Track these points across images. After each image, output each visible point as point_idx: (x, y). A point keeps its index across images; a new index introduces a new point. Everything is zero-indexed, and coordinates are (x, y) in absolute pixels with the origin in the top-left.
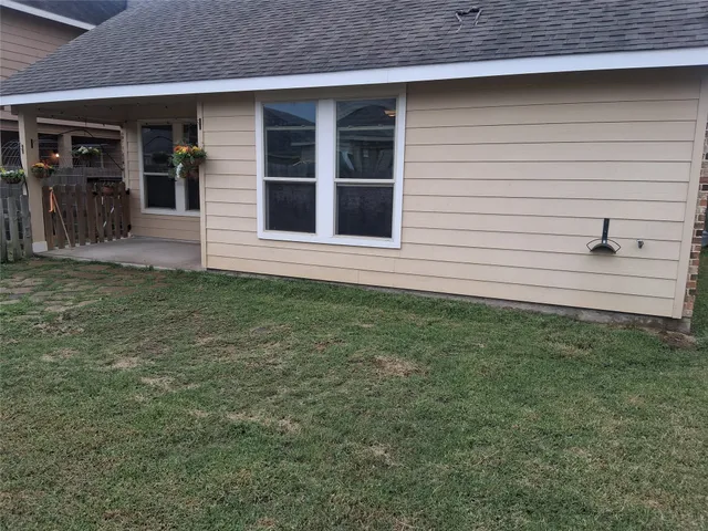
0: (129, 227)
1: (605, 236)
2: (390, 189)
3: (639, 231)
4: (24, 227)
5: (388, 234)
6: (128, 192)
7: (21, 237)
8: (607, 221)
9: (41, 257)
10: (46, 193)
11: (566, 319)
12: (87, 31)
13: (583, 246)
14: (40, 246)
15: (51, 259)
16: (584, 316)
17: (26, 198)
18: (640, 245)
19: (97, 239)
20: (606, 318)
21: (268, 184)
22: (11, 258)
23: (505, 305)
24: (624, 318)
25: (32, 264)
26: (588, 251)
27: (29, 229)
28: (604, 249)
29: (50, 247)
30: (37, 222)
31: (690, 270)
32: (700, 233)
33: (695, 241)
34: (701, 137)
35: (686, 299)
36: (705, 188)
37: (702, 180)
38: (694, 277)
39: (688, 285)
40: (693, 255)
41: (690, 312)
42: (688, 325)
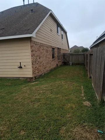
1: (20, 65)
3: (25, 64)
8: (20, 63)
11: (18, 79)
16: (20, 78)
18: (25, 66)
20: (23, 78)
23: (9, 78)
24: (26, 78)
26: (17, 68)
28: (21, 67)
31: (32, 69)
32: (33, 63)
33: (32, 65)
34: (30, 48)
35: (33, 74)
36: (32, 56)
37: (31, 55)
38: (33, 71)
39: (33, 72)
40: (32, 67)
41: (34, 76)
42: (34, 78)
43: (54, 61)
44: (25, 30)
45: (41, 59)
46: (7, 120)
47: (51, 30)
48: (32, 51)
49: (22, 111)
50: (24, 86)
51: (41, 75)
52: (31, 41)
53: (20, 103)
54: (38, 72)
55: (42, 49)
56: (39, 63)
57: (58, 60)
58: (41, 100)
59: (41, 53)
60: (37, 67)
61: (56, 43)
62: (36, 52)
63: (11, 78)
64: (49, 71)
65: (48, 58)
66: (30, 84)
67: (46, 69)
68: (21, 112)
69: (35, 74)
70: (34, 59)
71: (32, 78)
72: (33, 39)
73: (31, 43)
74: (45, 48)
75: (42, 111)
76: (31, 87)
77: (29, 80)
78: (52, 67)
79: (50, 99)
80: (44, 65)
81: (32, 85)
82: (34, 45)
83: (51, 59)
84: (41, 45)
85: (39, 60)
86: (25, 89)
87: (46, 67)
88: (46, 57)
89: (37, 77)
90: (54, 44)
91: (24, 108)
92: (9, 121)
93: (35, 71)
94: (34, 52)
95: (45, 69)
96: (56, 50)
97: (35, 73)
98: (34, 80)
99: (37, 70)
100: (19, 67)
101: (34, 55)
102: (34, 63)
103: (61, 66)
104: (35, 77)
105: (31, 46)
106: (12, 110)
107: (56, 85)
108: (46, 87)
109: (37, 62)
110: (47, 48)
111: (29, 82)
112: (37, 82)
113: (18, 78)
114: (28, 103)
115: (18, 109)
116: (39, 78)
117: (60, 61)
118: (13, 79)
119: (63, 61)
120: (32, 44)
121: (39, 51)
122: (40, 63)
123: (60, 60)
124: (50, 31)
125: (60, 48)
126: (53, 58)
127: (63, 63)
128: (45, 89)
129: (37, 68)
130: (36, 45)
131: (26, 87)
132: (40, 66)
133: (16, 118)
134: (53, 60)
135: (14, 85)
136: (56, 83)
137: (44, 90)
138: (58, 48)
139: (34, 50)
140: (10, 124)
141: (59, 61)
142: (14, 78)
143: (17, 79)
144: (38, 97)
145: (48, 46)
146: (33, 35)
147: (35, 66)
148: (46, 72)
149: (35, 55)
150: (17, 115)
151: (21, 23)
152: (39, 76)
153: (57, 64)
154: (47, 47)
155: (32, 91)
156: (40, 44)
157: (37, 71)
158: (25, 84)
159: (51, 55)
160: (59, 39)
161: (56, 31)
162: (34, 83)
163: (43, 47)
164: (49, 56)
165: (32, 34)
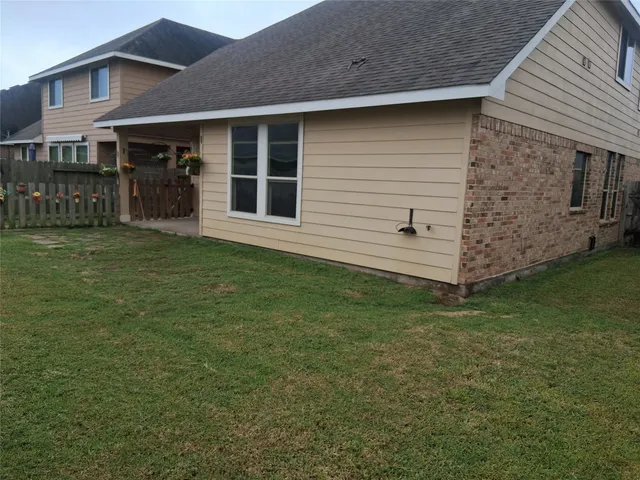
0: (192, 210)
1: (411, 222)
2: (294, 184)
3: (430, 219)
4: (115, 205)
5: (294, 216)
6: (192, 186)
7: (113, 211)
8: (412, 210)
9: (124, 225)
10: (131, 183)
11: (391, 278)
12: (179, 70)
13: (394, 228)
14: (125, 218)
15: (129, 227)
16: (402, 280)
17: (118, 186)
18: (429, 228)
19: (167, 217)
20: (414, 282)
21: (233, 179)
22: (105, 224)
23: (357, 269)
24: (424, 283)
25: (117, 228)
26: (396, 232)
27: (119, 206)
28: (410, 231)
29: (132, 220)
30: (124, 202)
31: (462, 248)
32: (468, 221)
33: (464, 226)
34: (467, 150)
35: (460, 270)
36: (471, 188)
37: (468, 182)
38: (465, 254)
39: (461, 259)
40: (463, 237)
41: (463, 280)
42: (463, 290)
43: (578, 218)
44: (459, 67)
45: (513, 202)
46: (346, 445)
47: (586, 63)
48: (473, 164)
49: (409, 429)
50: (415, 315)
51: (498, 281)
52: (477, 116)
53: (401, 391)
54: (488, 266)
55: (523, 155)
56: (497, 224)
57: (602, 217)
58: (498, 404)
59: (516, 174)
60: (488, 240)
61: (606, 126)
62: (493, 167)
63: (362, 270)
64: (545, 267)
65: (548, 199)
66: (444, 314)
67: (529, 253)
68: (405, 430)
69: (471, 270)
70: (477, 199)
71: (457, 286)
72: (487, 110)
73: (475, 125)
74: (541, 150)
75: (500, 459)
76: (448, 329)
77: (437, 293)
78: (560, 250)
79: (544, 414)
80: (524, 235)
81: (452, 319)
82: (490, 135)
83: (565, 208)
84: (524, 137)
85: (499, 205)
86: (420, 329)
87: (528, 243)
88: (539, 195)
89: (476, 288)
90: (595, 132)
91: (419, 418)
92: (356, 452)
93: (473, 259)
94: (483, 170)
95: (523, 253)
96: (598, 164)
97: (470, 265)
98: (461, 300)
99: (483, 256)
100: (402, 230)
101: (481, 182)
102: (474, 220)
103: (613, 248)
104: (470, 286)
105: (474, 142)
106: (366, 410)
107: (582, 347)
108: (522, 348)
109: (489, 218)
110: (549, 153)
111: (438, 302)
112: (476, 313)
113: (394, 277)
114: (432, 399)
115: (391, 414)
116: (486, 292)
117: (612, 224)
118: (370, 275)
119: (627, 224)
120: (481, 130)
121: (509, 164)
122: (504, 224)
123: (613, 220)
124: (578, 69)
125: (622, 156)
126: (575, 202)
127: (627, 233)
128: (516, 352)
129: (487, 246)
130: (498, 133)
131: (423, 321)
132: (501, 239)
133: (382, 447)
134: (575, 213)
135: (374, 302)
136: (580, 336)
137: (514, 357)
138: (612, 154)
139: (483, 160)
140: (359, 467)
141: (603, 221)
142: (374, 273)
143: (389, 280)
144: (484, 386)
145: (556, 141)
146: (494, 90)
147: (474, 235)
148: (526, 272)
149: (487, 183)
150: (385, 436)
151: (442, 32)
152: (489, 283)
153: (593, 240)
154: (551, 146)
155: (454, 350)
156: (518, 132)
157: (480, 260)
158: (419, 309)
159: (569, 188)
160: (624, 109)
161: (614, 64)
162: (465, 313)
163: (530, 147)
164: (554, 193)
165: (488, 83)
